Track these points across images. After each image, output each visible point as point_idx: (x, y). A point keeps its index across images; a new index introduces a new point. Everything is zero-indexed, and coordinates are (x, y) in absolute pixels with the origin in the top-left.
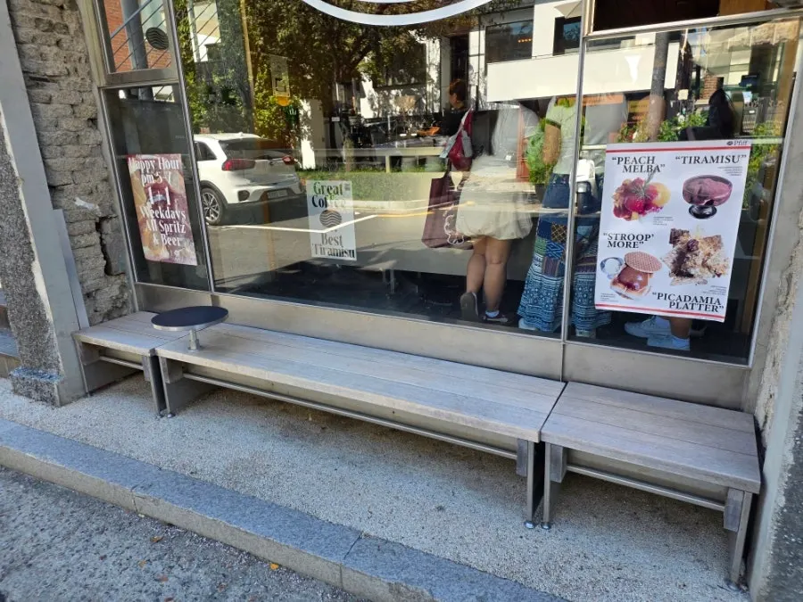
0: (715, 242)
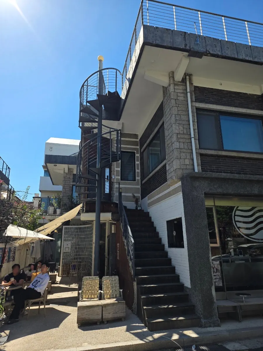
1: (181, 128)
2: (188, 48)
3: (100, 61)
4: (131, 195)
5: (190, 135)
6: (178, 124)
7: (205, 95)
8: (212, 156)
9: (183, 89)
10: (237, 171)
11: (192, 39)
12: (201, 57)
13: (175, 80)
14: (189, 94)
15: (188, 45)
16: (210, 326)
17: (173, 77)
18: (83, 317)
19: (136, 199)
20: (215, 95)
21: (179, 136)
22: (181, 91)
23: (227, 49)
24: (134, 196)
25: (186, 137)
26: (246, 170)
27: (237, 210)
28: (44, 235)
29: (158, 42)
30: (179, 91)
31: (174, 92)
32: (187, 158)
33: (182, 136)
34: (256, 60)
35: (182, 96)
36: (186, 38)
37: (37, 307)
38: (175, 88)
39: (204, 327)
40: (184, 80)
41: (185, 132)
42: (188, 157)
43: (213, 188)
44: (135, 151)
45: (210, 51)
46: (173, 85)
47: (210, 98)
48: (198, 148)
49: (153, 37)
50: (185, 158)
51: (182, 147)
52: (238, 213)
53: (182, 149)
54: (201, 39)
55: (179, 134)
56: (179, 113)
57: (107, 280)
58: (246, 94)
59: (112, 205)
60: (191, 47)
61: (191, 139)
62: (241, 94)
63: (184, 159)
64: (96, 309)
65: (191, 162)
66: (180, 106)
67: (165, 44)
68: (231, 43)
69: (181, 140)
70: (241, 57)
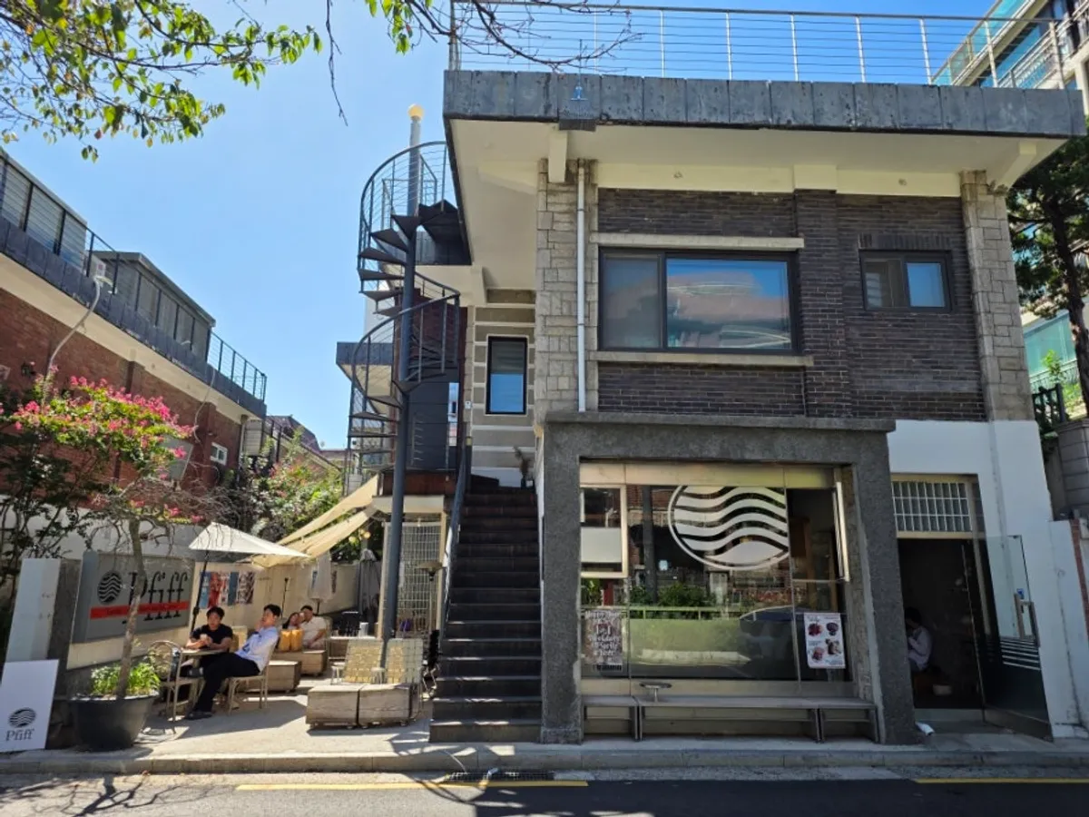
0: (837, 642)
1: (556, 302)
2: (552, 114)
3: (415, 119)
4: (510, 449)
5: (576, 317)
6: (548, 294)
7: (632, 211)
8: (633, 365)
9: (571, 201)
10: (696, 399)
11: (565, 88)
12: (593, 129)
13: (550, 180)
14: (581, 215)
15: (554, 108)
16: (557, 742)
17: (546, 174)
18: (318, 711)
19: (524, 460)
20: (659, 206)
21: (548, 323)
22: (565, 208)
23: (660, 100)
24: (519, 454)
25: (567, 322)
26: (721, 395)
27: (681, 493)
28: (297, 550)
29: (478, 110)
30: (559, 208)
31: (547, 211)
32: (565, 373)
33: (558, 322)
34: (739, 120)
35: (563, 220)
36: (551, 89)
37: (257, 699)
38: (549, 200)
39: (544, 743)
40: (571, 178)
41: (565, 311)
42: (568, 371)
43: (602, 447)
44: (527, 337)
45: (610, 113)
46: (545, 193)
47: (644, 216)
48: (596, 348)
49: (466, 98)
50: (559, 374)
51: (555, 347)
52: (683, 501)
53: (553, 352)
54: (589, 85)
55: (551, 316)
56: (554, 265)
57: (398, 646)
58: (749, 194)
59: (447, 479)
60: (561, 111)
61: (577, 327)
62: (732, 197)
63: (558, 377)
64: (343, 698)
65: (573, 384)
66: (556, 246)
67: (495, 113)
68: (674, 83)
69: (555, 332)
70: (696, 119)
